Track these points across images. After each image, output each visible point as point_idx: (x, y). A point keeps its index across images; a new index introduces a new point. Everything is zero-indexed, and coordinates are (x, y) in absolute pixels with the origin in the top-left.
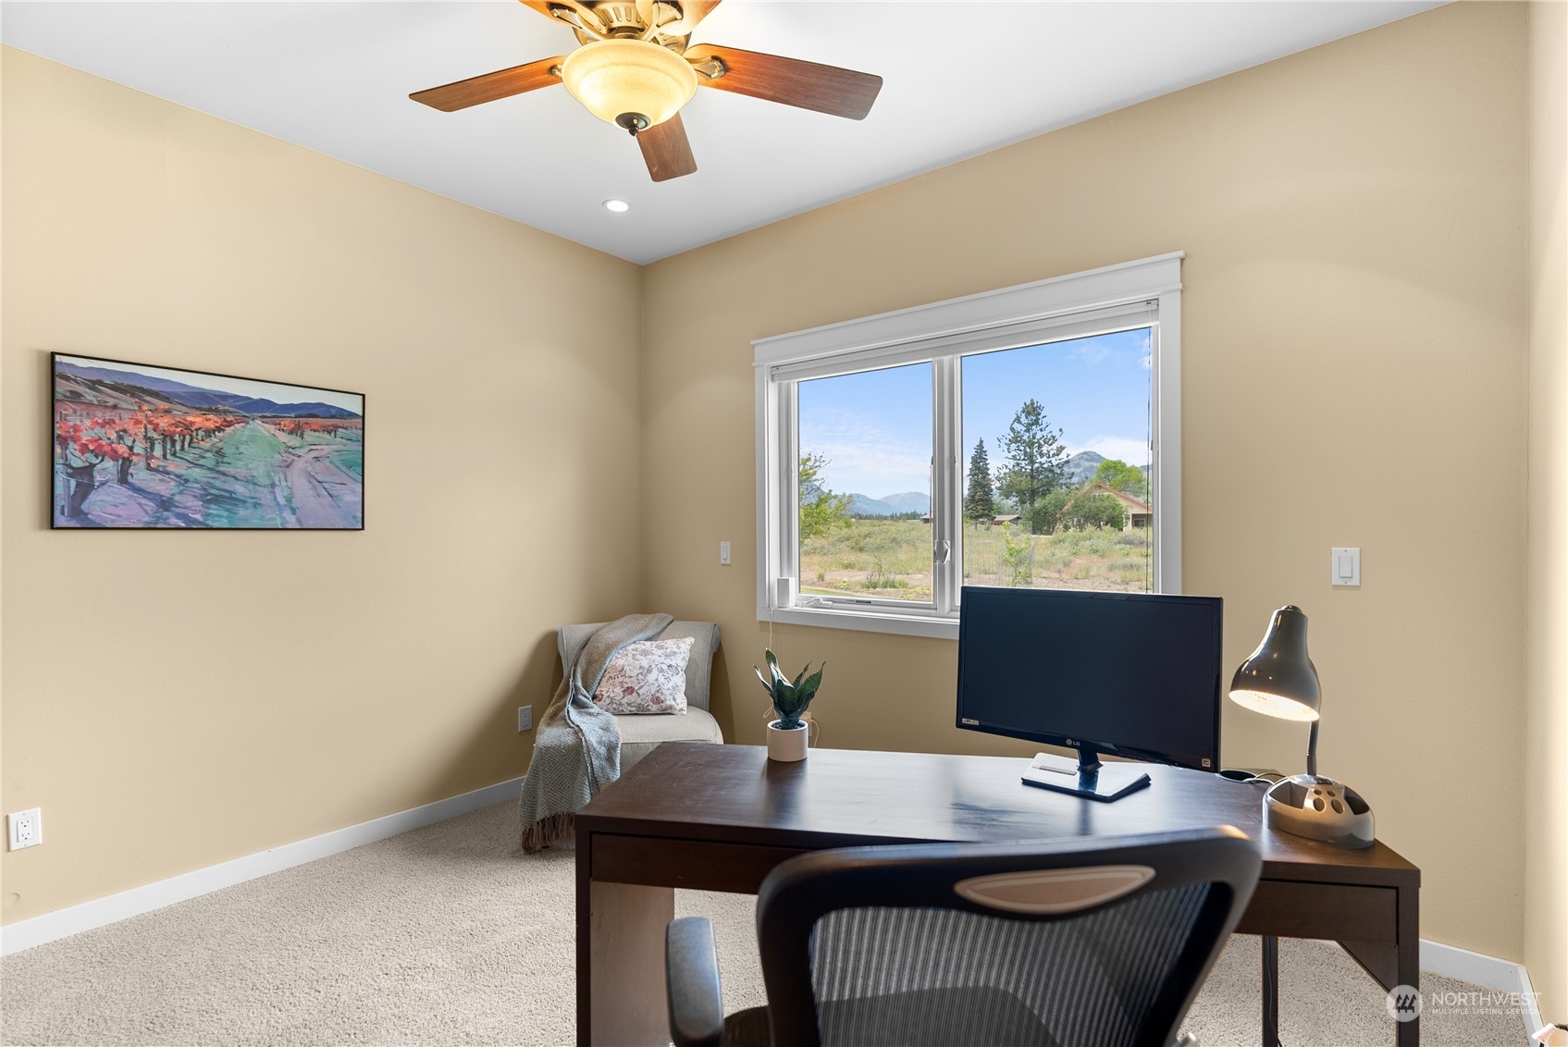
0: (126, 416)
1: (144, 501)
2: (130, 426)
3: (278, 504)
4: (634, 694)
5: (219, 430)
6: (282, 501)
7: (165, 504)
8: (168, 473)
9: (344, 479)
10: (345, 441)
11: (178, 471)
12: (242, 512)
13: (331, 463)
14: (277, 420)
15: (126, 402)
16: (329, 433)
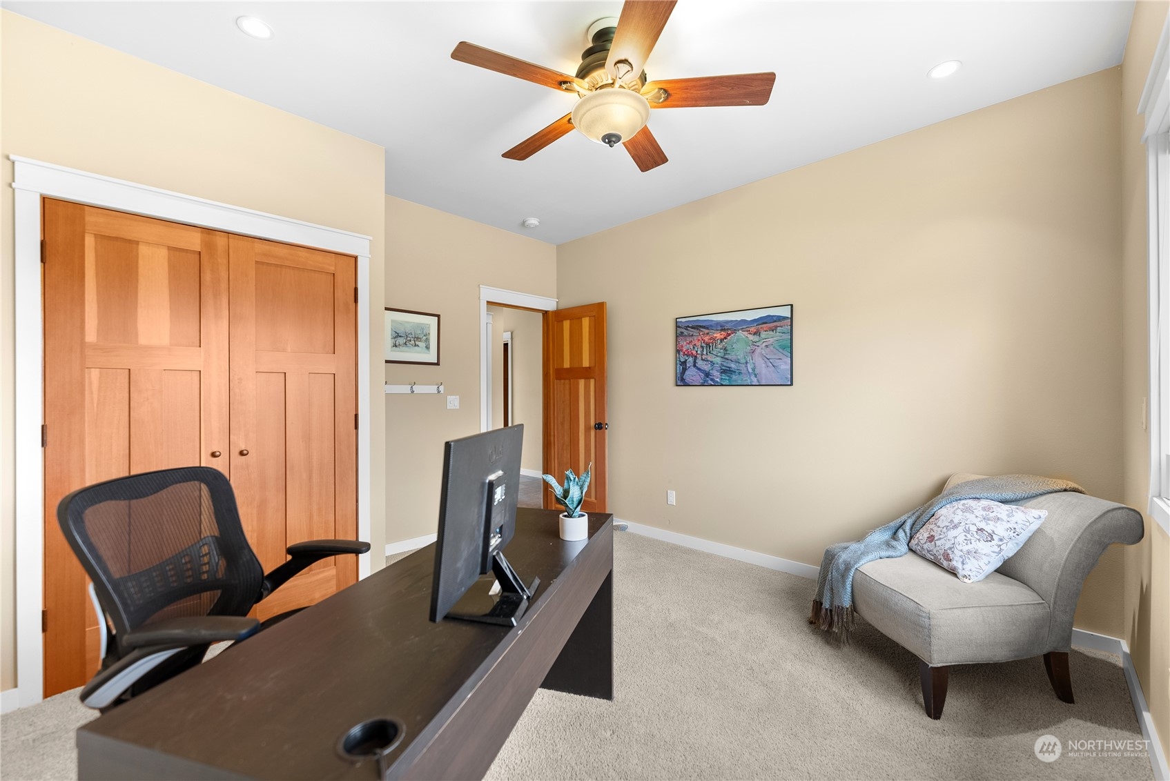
0: (695, 338)
1: (701, 374)
2: (696, 342)
3: (749, 372)
4: (933, 543)
5: (725, 338)
6: (750, 371)
7: (707, 374)
8: (708, 361)
9: (781, 356)
10: (781, 334)
11: (711, 360)
12: (734, 377)
13: (774, 347)
14: (748, 329)
15: (695, 332)
16: (773, 331)
